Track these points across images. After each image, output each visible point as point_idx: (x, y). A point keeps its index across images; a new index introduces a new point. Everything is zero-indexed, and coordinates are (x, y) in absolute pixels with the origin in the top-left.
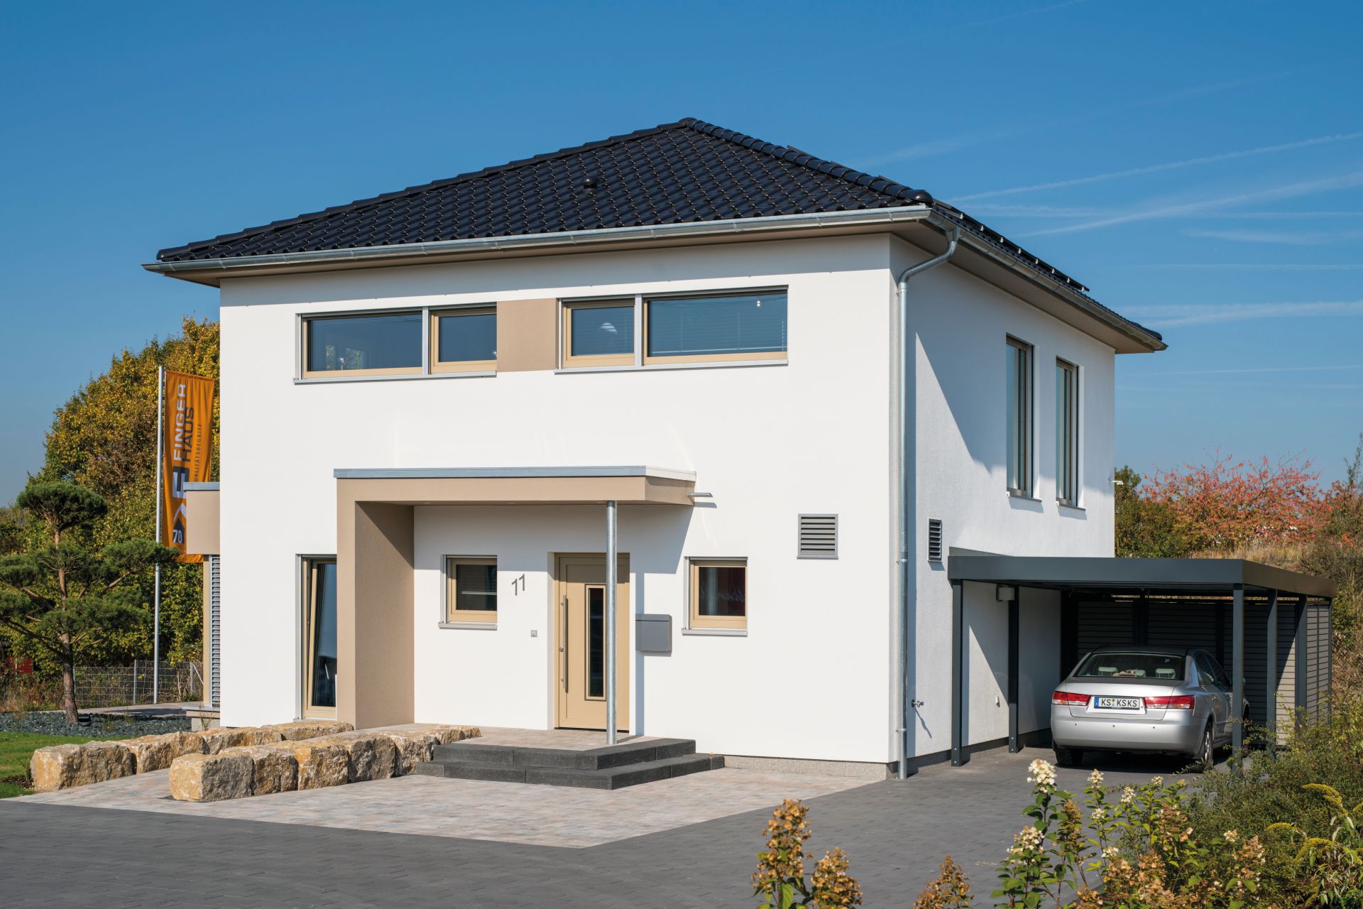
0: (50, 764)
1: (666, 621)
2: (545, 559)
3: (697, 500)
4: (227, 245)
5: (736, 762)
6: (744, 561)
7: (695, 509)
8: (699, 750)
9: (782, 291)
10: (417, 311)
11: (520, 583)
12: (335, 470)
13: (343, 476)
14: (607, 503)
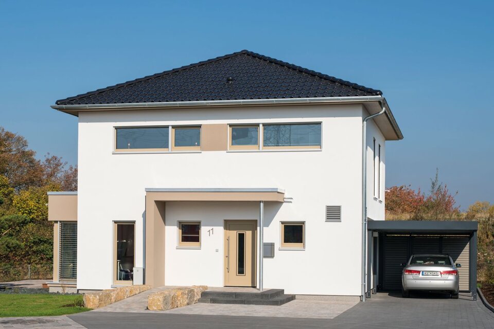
0: (94, 299)
1: (272, 245)
2: (222, 222)
3: (285, 200)
4: (82, 99)
5: (300, 297)
6: (303, 223)
7: (284, 204)
8: (285, 293)
9: (320, 123)
10: (167, 127)
11: (211, 231)
12: (146, 189)
13: (149, 191)
14: (260, 202)
